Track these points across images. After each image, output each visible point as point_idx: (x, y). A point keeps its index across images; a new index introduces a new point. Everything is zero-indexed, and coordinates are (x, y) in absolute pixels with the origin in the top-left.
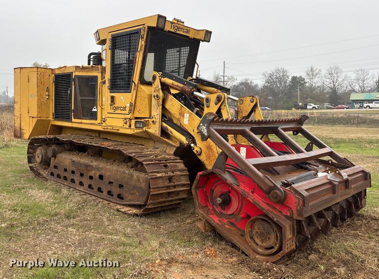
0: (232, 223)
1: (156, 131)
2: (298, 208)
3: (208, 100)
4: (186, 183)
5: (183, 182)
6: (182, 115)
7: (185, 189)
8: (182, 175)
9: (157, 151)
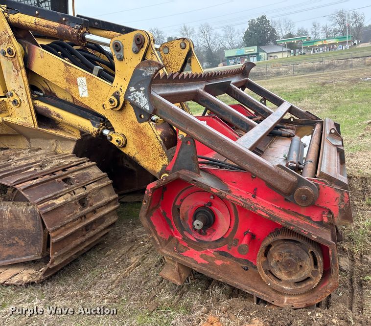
0: (223, 254)
1: (25, 118)
2: (342, 206)
3: (117, 47)
4: (112, 198)
5: (106, 199)
6: (72, 81)
7: (112, 208)
8: (102, 188)
9: (40, 156)
